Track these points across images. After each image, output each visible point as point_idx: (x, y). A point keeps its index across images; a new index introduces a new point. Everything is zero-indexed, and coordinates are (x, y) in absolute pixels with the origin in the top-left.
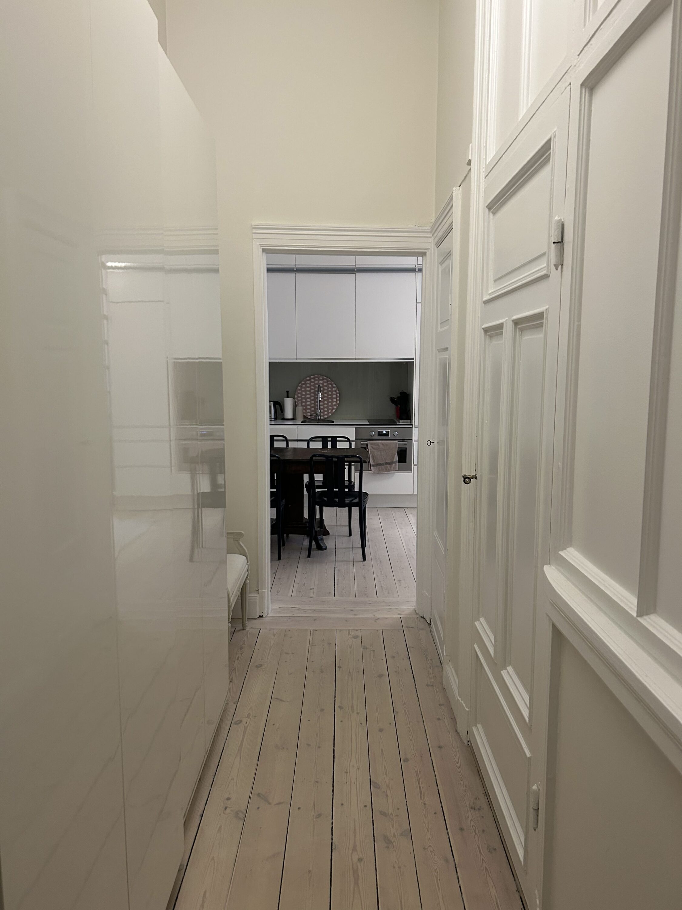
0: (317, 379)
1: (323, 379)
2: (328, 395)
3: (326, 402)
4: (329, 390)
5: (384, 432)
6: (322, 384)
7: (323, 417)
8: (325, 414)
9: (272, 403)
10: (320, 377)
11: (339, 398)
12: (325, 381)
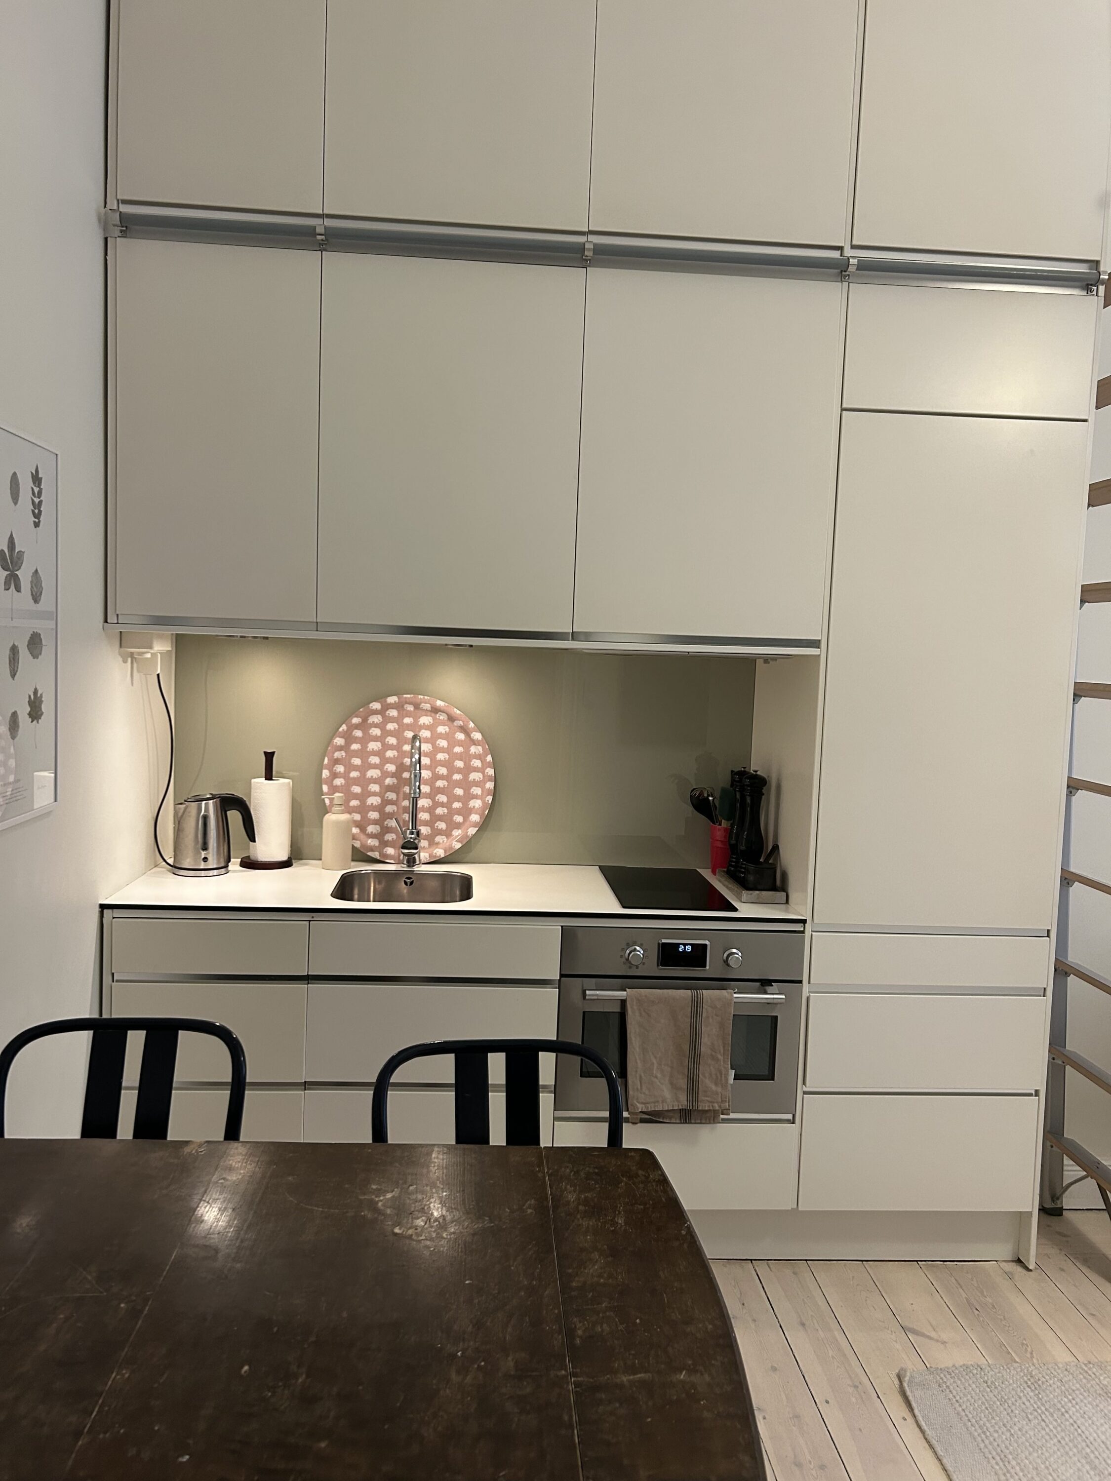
0: (410, 708)
1: (435, 710)
2: (452, 770)
3: (443, 798)
4: (457, 753)
5: (685, 948)
6: (431, 728)
7: (427, 855)
8: (438, 843)
9: (211, 802)
10: (421, 703)
11: (494, 783)
12: (442, 717)
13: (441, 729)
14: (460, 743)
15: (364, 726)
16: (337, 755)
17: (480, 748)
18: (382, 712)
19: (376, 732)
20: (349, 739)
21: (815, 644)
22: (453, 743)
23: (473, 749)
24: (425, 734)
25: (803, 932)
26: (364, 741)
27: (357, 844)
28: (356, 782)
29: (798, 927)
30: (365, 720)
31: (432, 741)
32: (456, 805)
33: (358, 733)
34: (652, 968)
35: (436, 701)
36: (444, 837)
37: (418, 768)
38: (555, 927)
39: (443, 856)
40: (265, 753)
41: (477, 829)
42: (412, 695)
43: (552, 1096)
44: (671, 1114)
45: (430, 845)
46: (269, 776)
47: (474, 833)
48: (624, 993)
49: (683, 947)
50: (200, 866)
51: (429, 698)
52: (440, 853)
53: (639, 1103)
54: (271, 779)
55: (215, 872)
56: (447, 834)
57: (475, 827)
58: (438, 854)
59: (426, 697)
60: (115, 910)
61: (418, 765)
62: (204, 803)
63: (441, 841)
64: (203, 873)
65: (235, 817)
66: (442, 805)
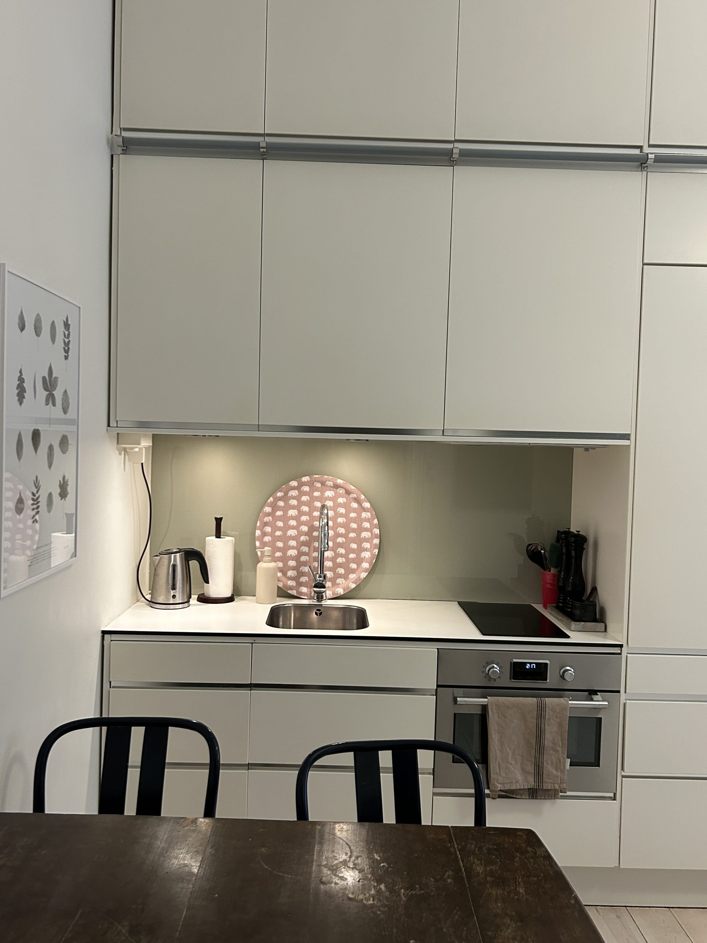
0: (319, 485)
1: (336, 486)
2: (349, 530)
3: (342, 551)
4: (352, 518)
5: (531, 666)
6: (333, 499)
7: (331, 592)
8: (339, 584)
9: (178, 554)
10: (326, 481)
11: (379, 540)
12: (342, 491)
13: (341, 500)
14: (354, 510)
15: (285, 498)
16: (266, 519)
17: (369, 514)
18: (298, 488)
19: (294, 502)
20: (275, 508)
21: (626, 437)
22: (349, 510)
23: (364, 515)
24: (329, 504)
25: (620, 654)
26: (285, 509)
27: (281, 585)
28: (279, 539)
29: (617, 650)
30: (286, 494)
31: (334, 509)
32: (352, 556)
33: (281, 504)
34: (507, 681)
35: (337, 480)
36: (343, 579)
37: (326, 529)
38: (432, 650)
39: (342, 593)
40: (216, 519)
41: (367, 573)
42: (320, 476)
43: (431, 777)
44: (522, 792)
45: (332, 585)
46: (218, 535)
47: (365, 576)
48: (486, 700)
49: (529, 665)
50: (170, 601)
51: (332, 477)
52: (340, 591)
53: (498, 783)
54: (220, 538)
55: (181, 606)
56: (345, 577)
57: (366, 572)
58: (339, 592)
59: (330, 477)
60: (112, 635)
61: (327, 527)
62: (173, 555)
63: (341, 583)
64: (172, 607)
65: (194, 564)
66: (342, 556)
